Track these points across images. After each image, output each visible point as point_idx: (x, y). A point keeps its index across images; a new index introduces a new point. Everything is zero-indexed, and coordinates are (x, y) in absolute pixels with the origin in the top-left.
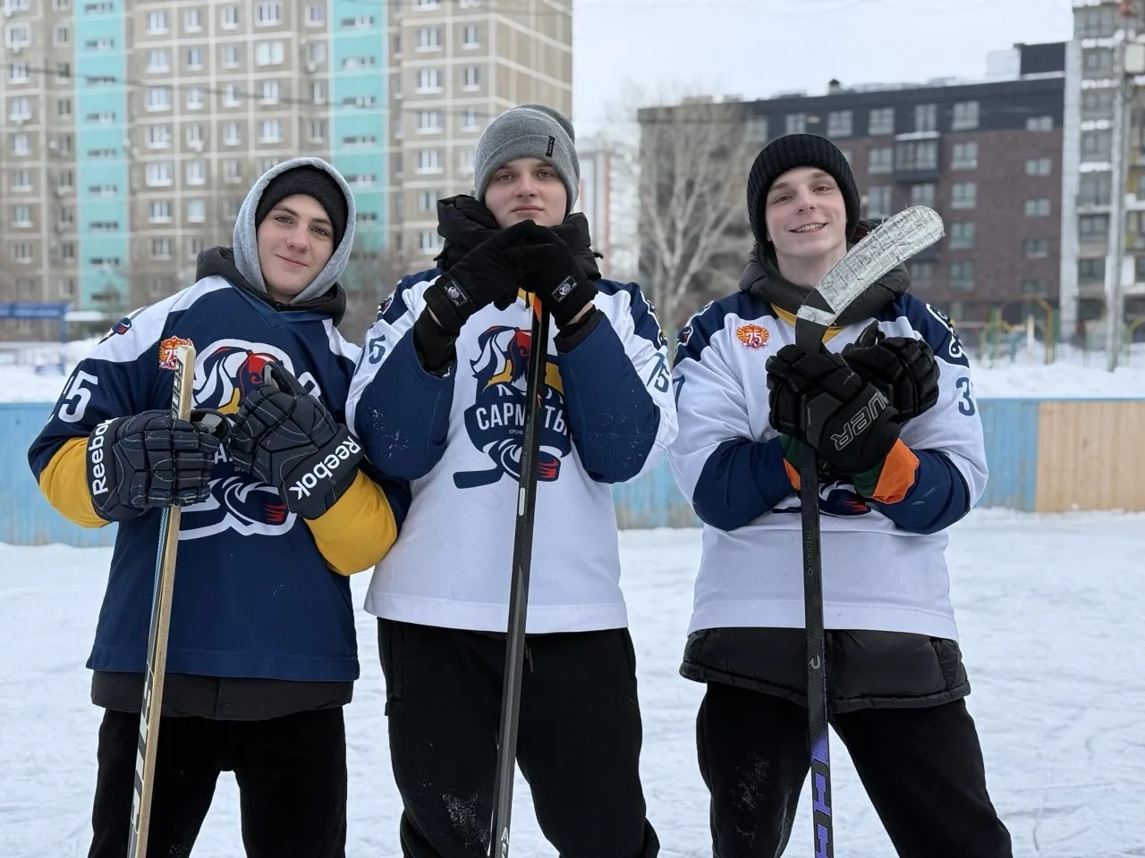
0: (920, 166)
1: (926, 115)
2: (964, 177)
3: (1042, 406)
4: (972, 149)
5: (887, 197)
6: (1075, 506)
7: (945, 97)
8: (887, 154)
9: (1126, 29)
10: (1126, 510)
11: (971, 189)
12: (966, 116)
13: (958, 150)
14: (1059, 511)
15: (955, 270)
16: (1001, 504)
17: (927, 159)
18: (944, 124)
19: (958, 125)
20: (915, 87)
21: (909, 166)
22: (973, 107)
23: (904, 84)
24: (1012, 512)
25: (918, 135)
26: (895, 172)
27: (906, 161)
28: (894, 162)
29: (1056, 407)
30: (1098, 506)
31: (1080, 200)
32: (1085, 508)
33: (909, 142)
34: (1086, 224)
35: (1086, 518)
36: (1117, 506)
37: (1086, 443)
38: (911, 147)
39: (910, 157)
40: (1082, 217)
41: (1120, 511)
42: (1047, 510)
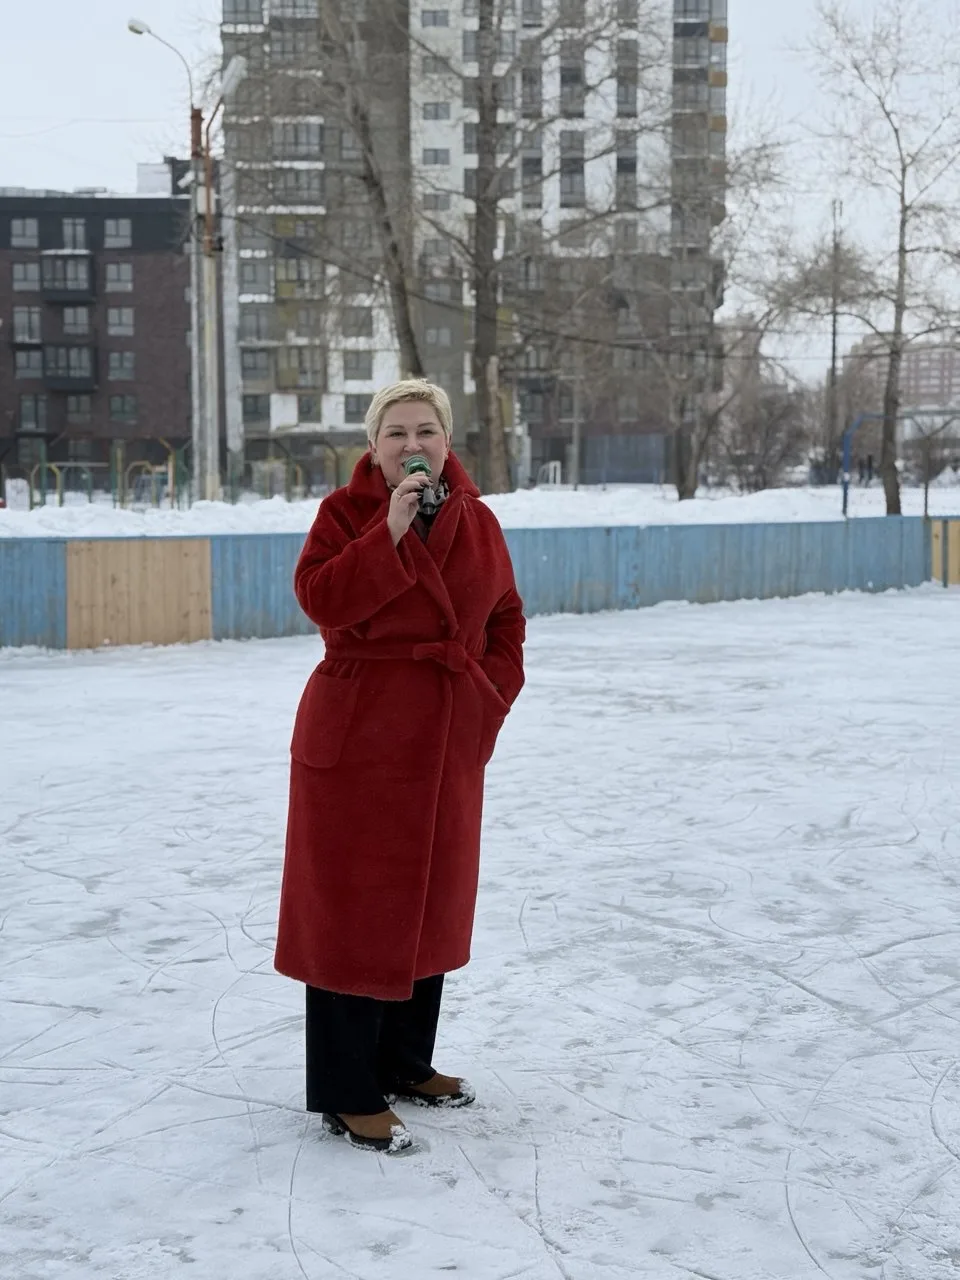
0: (71, 285)
1: (73, 228)
2: (120, 300)
3: (69, 544)
4: (126, 270)
5: (36, 318)
6: (107, 641)
7: (94, 210)
8: (33, 269)
9: (196, 171)
10: (156, 644)
11: (128, 315)
12: (118, 234)
13: (112, 270)
14: (90, 647)
15: (116, 403)
16: (34, 642)
17: (78, 278)
18: (95, 240)
19: (110, 243)
20: (59, 196)
21: (58, 285)
22: (125, 225)
23: (48, 191)
24: (44, 650)
25: (67, 251)
26: (43, 290)
27: (54, 280)
28: (42, 280)
29: (83, 545)
30: (129, 641)
31: (241, 333)
32: (115, 643)
33: (57, 257)
34: (249, 359)
35: (117, 652)
36: (146, 640)
37: (114, 581)
38: (59, 263)
39: (60, 275)
40: (244, 351)
41: (150, 644)
42: (79, 647)
